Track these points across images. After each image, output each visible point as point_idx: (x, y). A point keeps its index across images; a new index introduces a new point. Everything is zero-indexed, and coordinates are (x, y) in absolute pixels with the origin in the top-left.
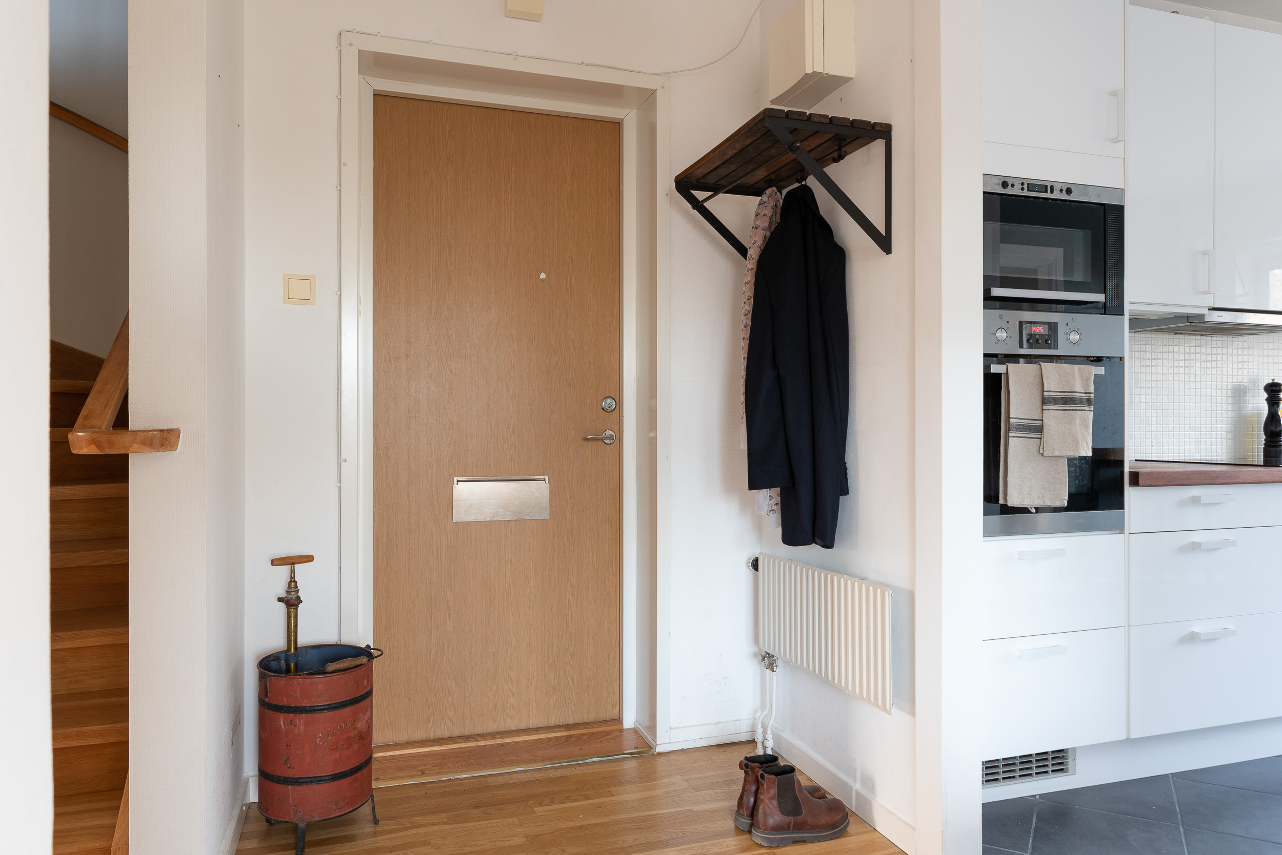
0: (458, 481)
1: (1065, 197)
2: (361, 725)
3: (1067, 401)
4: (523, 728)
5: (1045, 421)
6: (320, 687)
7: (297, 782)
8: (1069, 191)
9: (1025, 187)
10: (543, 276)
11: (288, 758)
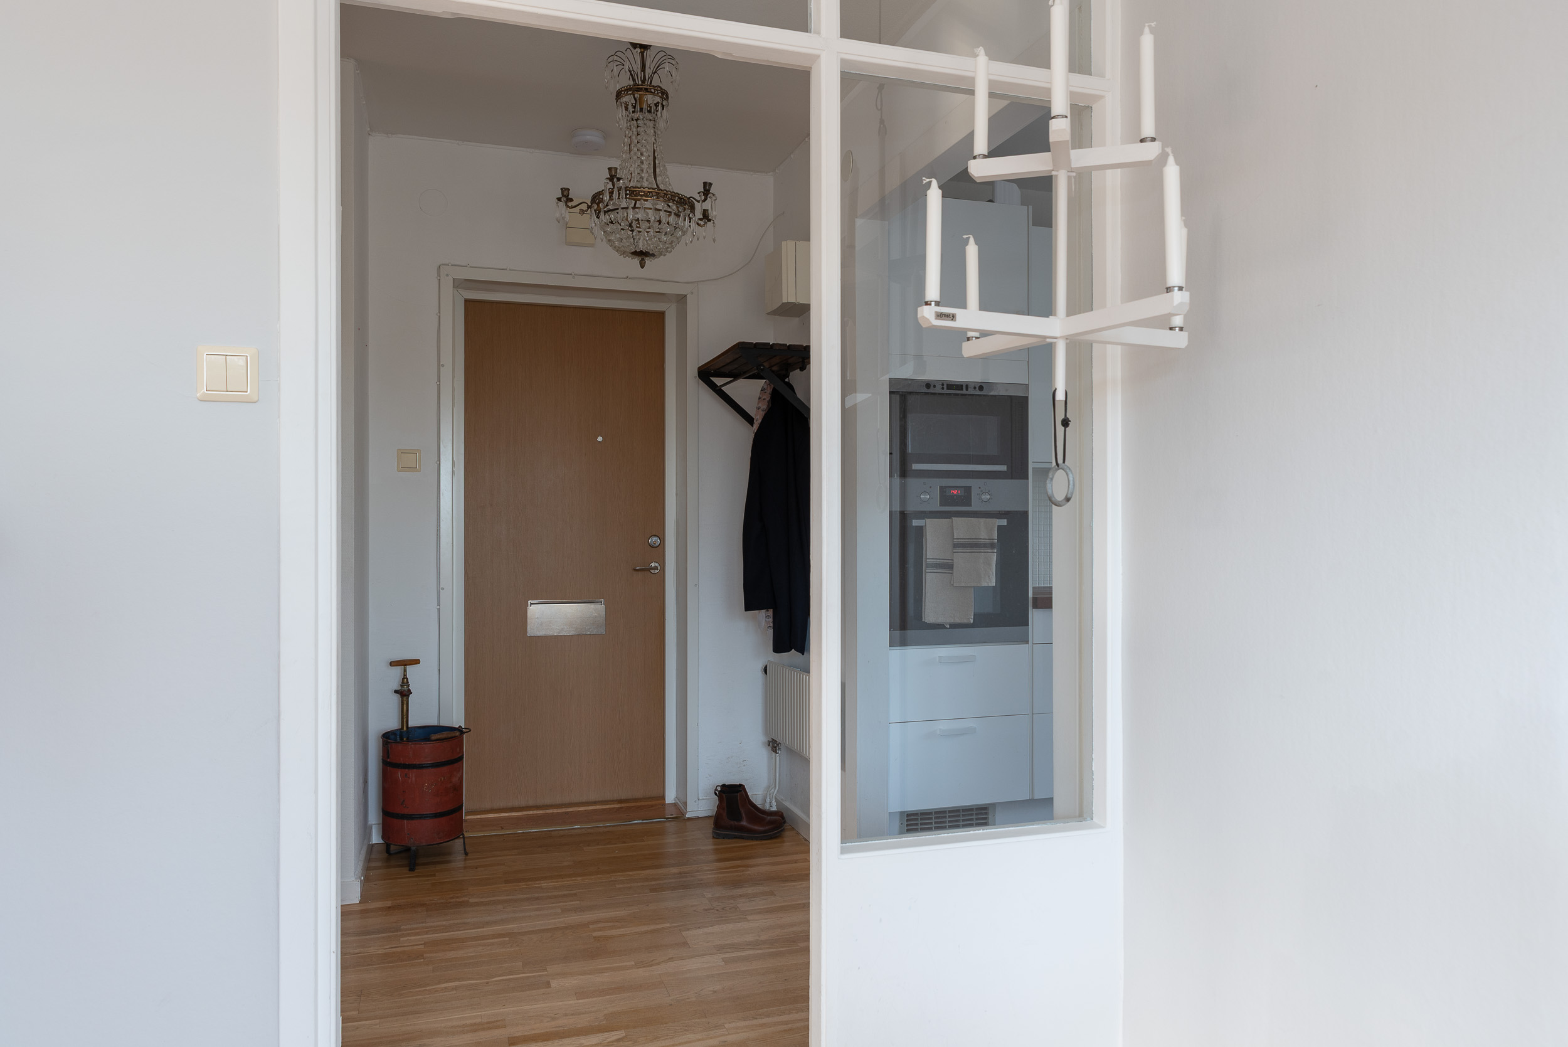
0: (531, 604)
1: (978, 392)
2: (455, 780)
3: (973, 545)
4: (584, 801)
5: (955, 560)
6: (426, 750)
7: (410, 817)
8: (981, 388)
9: (945, 387)
10: (600, 439)
11: (404, 801)
